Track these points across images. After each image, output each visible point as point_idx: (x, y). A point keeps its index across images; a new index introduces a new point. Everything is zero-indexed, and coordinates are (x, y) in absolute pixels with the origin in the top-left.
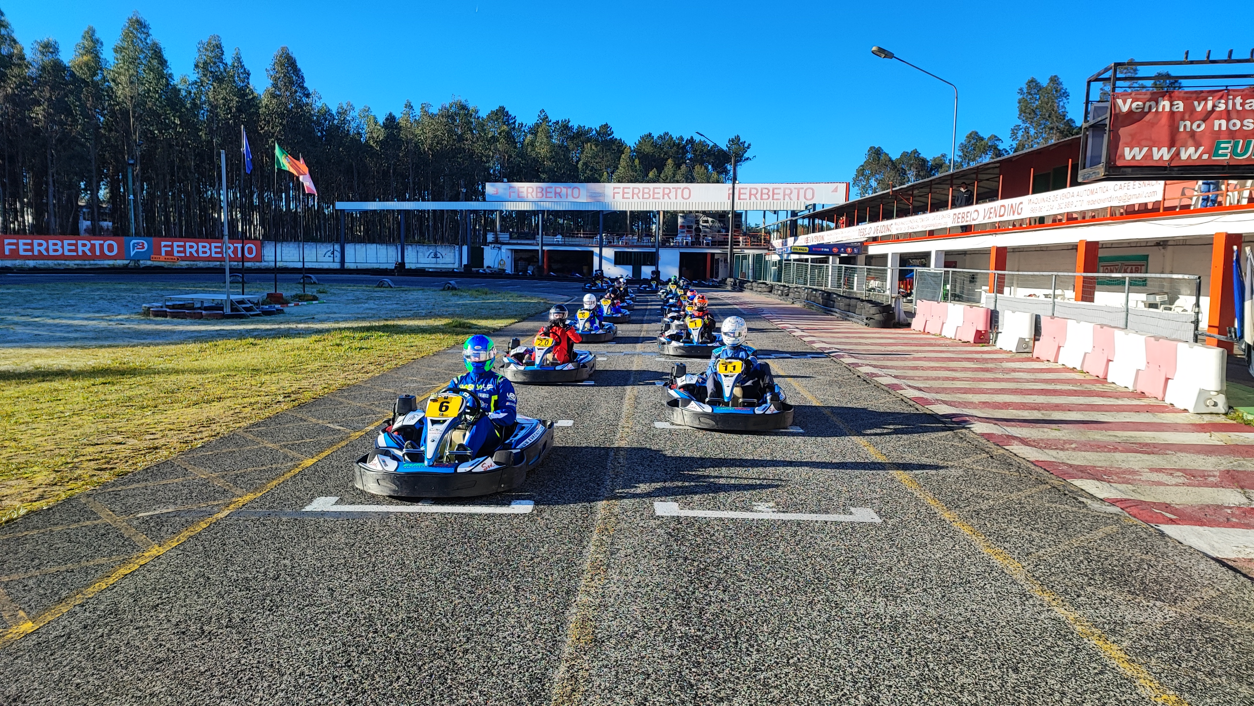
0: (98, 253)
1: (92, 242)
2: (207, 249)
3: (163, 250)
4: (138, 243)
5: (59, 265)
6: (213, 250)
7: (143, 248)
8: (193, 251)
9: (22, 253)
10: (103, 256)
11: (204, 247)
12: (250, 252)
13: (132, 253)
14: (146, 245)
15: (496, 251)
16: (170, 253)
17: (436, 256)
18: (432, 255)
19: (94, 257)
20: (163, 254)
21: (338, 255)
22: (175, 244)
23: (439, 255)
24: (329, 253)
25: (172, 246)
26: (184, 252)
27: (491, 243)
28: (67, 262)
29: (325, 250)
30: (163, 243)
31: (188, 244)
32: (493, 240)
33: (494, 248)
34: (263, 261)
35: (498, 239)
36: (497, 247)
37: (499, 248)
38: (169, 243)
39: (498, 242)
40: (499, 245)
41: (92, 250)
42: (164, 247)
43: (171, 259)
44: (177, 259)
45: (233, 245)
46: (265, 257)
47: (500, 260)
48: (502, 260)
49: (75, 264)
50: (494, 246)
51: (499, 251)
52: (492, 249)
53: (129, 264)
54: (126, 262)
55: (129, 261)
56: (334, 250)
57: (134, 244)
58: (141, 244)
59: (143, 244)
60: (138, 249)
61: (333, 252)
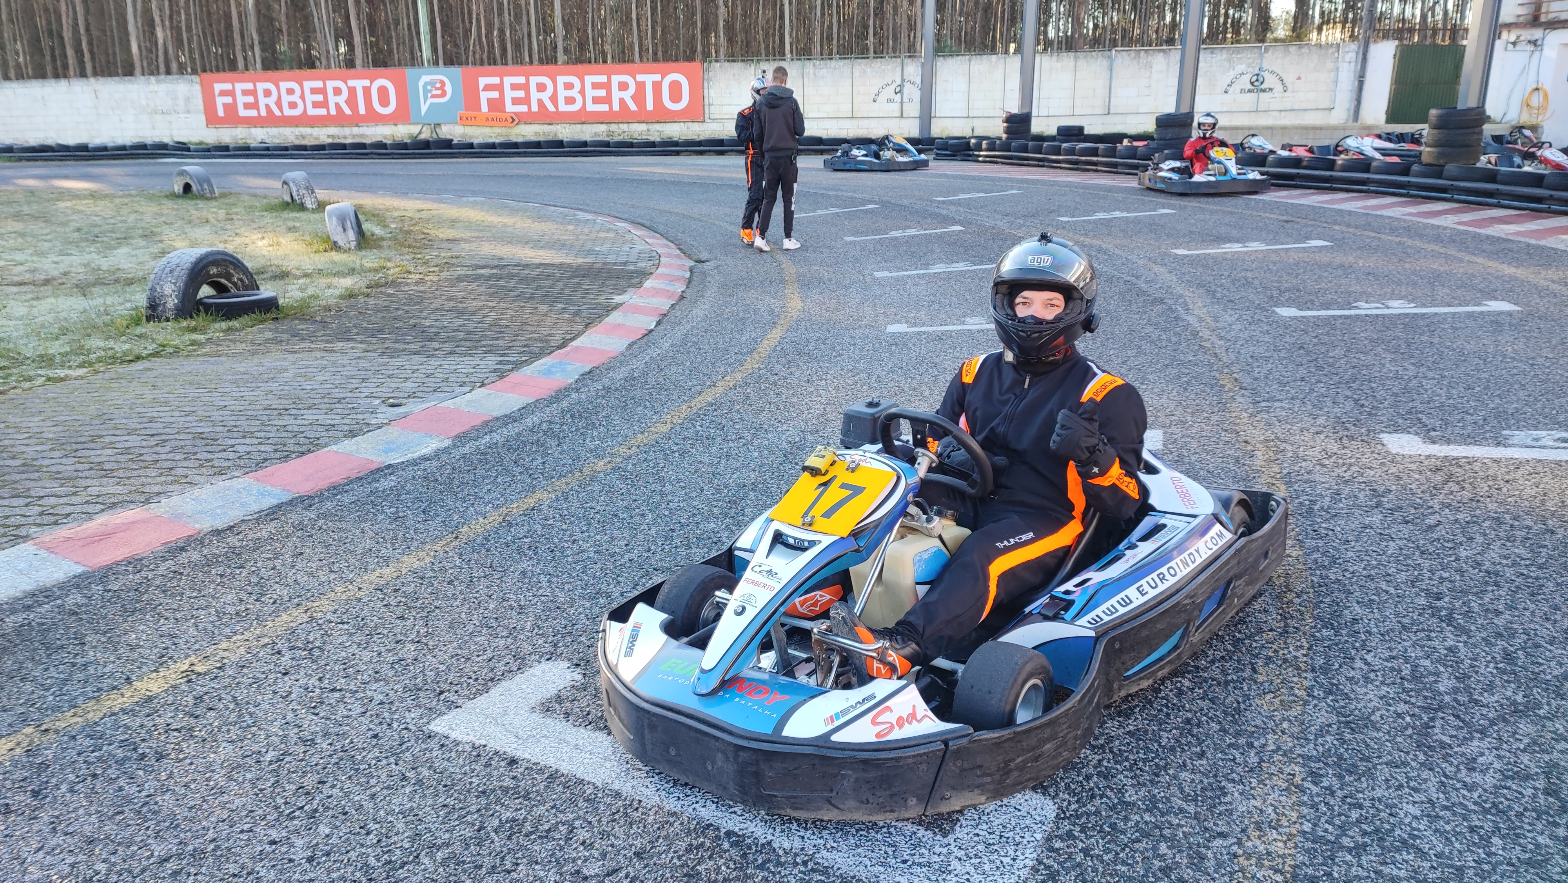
0: (362, 110)
1: (351, 83)
2: (574, 93)
3: (484, 96)
4: (432, 83)
5: (303, 137)
6: (590, 93)
7: (444, 94)
8: (545, 96)
9: (243, 112)
10: (373, 117)
11: (569, 86)
12: (675, 96)
13: (424, 109)
14: (448, 88)
16: (497, 105)
17: (1257, 85)
18: (1245, 82)
19: (356, 120)
20: (484, 108)
21: (913, 93)
22: (508, 81)
23: (1270, 81)
24: (889, 92)
25: (500, 88)
26: (526, 101)
27: (1509, 26)
28: (316, 132)
29: (875, 83)
30: (483, 81)
31: (534, 80)
32: (1519, 16)
33: (1514, 44)
34: (707, 120)
35: (1543, 10)
36: (1530, 42)
37: (1534, 43)
38: (496, 80)
39: (1543, 19)
40: (1537, 33)
41: (352, 100)
42: (484, 90)
43: (501, 120)
44: (513, 120)
45: (635, 79)
46: (712, 108)
47: (1529, 89)
48: (1537, 89)
49: (328, 136)
50: (1518, 37)
51: (1537, 54)
52: (1506, 49)
53: (420, 133)
54: (414, 130)
55: (420, 127)
56: (903, 80)
57: (426, 84)
58: (438, 85)
59: (443, 83)
60: (433, 96)
61: (901, 86)
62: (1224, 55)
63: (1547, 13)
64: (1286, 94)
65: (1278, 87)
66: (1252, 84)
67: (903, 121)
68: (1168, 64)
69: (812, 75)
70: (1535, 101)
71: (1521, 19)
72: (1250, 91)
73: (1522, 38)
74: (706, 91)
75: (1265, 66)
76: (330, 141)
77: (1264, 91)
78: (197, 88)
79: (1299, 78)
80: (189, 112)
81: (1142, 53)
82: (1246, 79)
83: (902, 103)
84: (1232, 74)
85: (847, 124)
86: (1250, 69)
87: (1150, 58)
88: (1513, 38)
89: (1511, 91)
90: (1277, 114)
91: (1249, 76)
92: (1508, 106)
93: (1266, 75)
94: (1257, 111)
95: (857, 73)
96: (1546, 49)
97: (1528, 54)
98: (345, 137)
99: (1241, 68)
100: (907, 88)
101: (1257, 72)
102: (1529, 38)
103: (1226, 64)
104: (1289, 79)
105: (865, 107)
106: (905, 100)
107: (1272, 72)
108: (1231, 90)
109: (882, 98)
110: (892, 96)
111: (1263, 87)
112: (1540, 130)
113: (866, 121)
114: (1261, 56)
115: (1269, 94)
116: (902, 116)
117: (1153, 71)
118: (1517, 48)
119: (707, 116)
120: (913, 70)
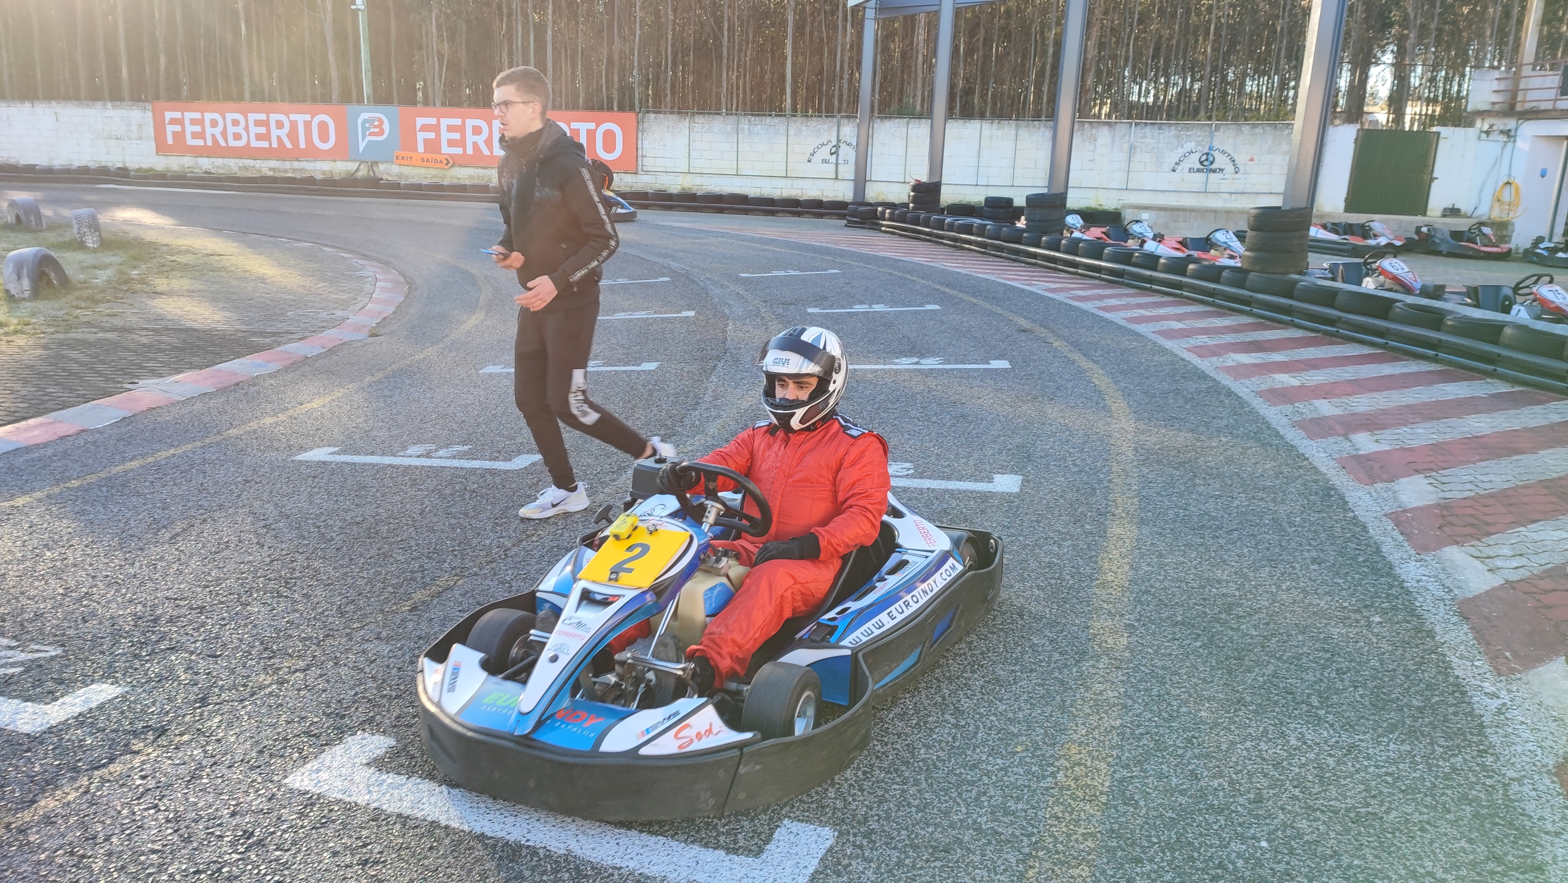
0: (302, 145)
1: (293, 117)
3: (421, 136)
4: (371, 121)
5: (246, 168)
7: (381, 133)
8: (481, 139)
9: (190, 141)
10: (313, 153)
12: (609, 146)
13: (362, 146)
14: (386, 126)
15: (1492, 147)
16: (433, 146)
17: (1207, 165)
18: (1193, 161)
19: (296, 154)
20: (421, 148)
21: (848, 154)
22: (445, 122)
23: (1220, 161)
24: (825, 152)
25: (436, 128)
26: (462, 143)
27: (1482, 114)
28: (258, 164)
29: (810, 143)
30: (420, 121)
31: (470, 123)
32: (1494, 103)
33: (1487, 133)
34: (640, 172)
35: (1519, 99)
36: (1502, 132)
37: (1507, 133)
38: (433, 121)
39: (1519, 108)
40: (1511, 123)
41: (293, 135)
42: (421, 130)
43: (436, 161)
44: (448, 162)
45: (569, 126)
46: (645, 159)
47: (1501, 183)
48: (1508, 183)
49: (270, 169)
50: (1491, 126)
51: (1510, 146)
52: (1479, 138)
53: (357, 170)
54: (352, 166)
55: (357, 164)
56: (839, 141)
57: (365, 121)
58: (376, 123)
59: (381, 121)
60: (371, 134)
61: (837, 146)
62: (1173, 132)
63: (1524, 102)
64: (1237, 176)
65: (1230, 168)
66: (1201, 163)
67: (838, 183)
68: (1113, 137)
69: (746, 131)
70: (1506, 196)
71: (1497, 107)
72: (1199, 171)
73: (1495, 128)
74: (640, 142)
75: (1216, 145)
76: (271, 174)
77: (1214, 171)
78: (149, 114)
79: (1252, 160)
80: (141, 139)
81: (1086, 126)
82: (1195, 157)
83: (837, 164)
84: (1180, 152)
85: (781, 183)
86: (1200, 148)
87: (1094, 131)
88: (1486, 127)
89: (1483, 184)
90: (1227, 196)
91: (1198, 155)
92: (1480, 200)
93: (1216, 154)
94: (1205, 192)
95: (792, 132)
96: (1519, 140)
97: (1500, 145)
98: (286, 171)
99: (1190, 146)
100: (843, 149)
101: (1206, 151)
102: (1501, 127)
103: (1175, 141)
104: (1241, 160)
105: (799, 167)
106: (841, 161)
107: (1223, 152)
108: (1179, 169)
109: (817, 158)
110: (828, 156)
111: (1213, 167)
112: (1510, 227)
113: (800, 182)
114: (1212, 136)
115: (1220, 175)
116: (837, 178)
117: (1098, 144)
118: (1491, 137)
119: (640, 168)
120: (849, 131)
